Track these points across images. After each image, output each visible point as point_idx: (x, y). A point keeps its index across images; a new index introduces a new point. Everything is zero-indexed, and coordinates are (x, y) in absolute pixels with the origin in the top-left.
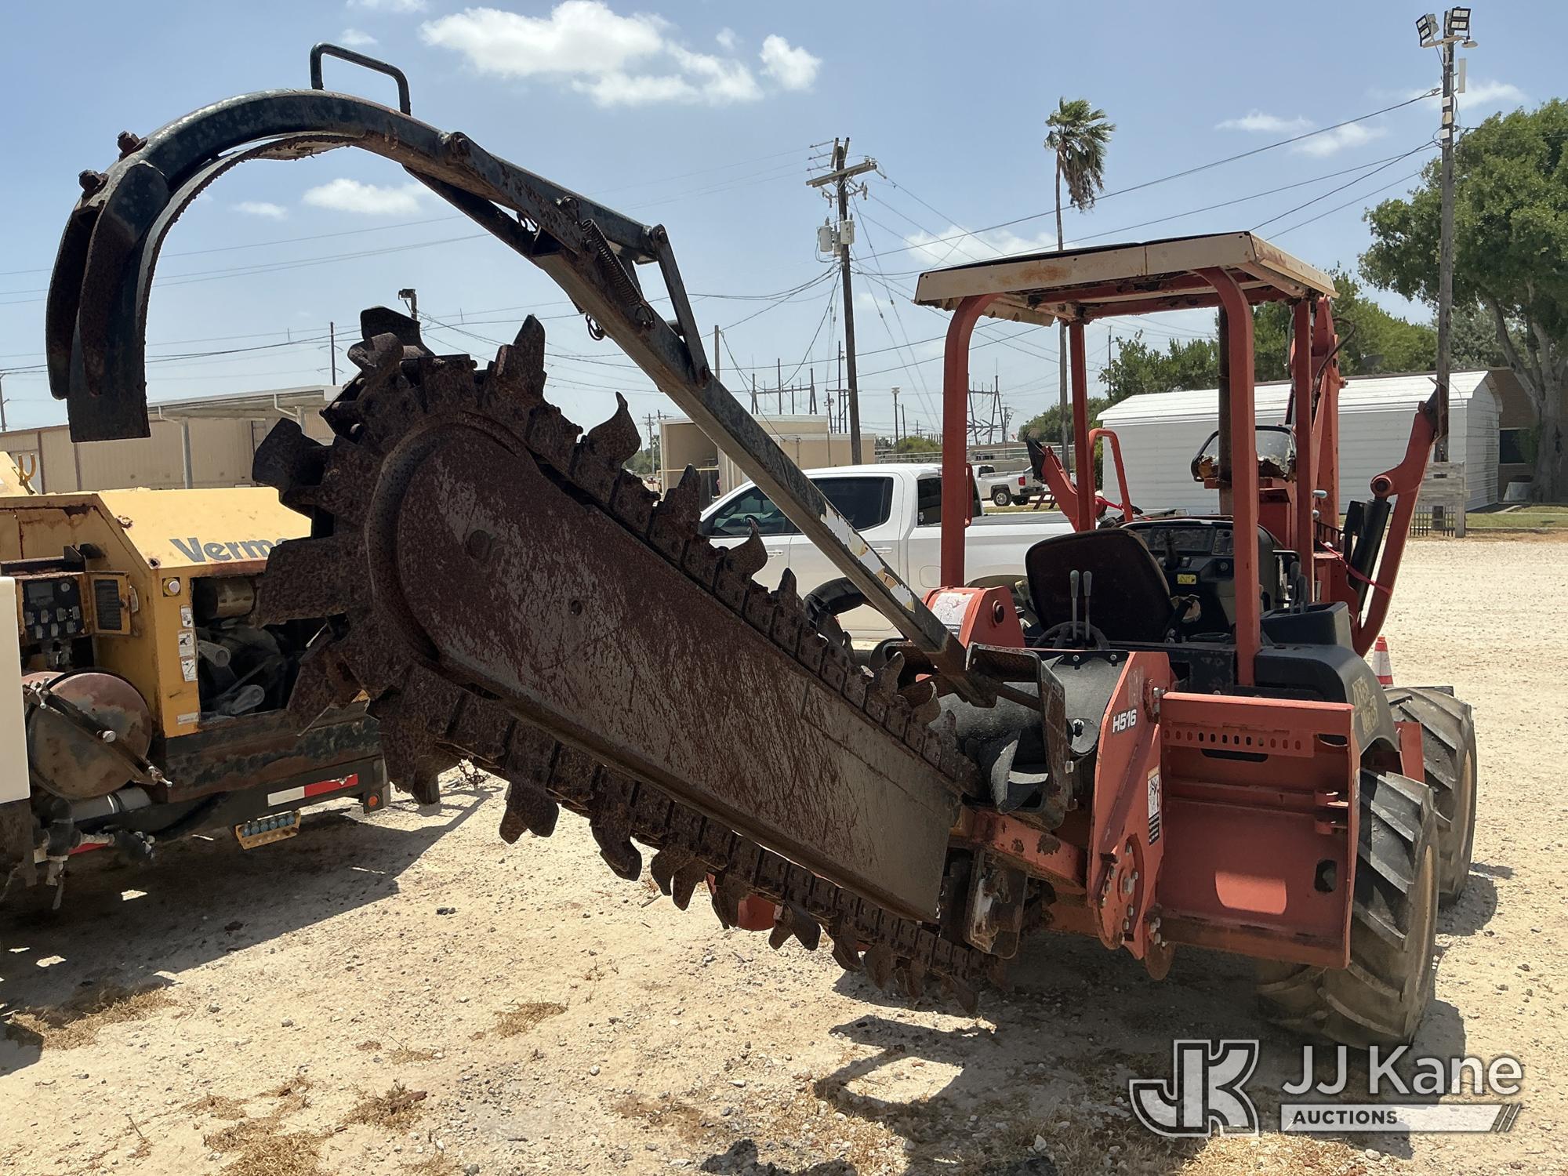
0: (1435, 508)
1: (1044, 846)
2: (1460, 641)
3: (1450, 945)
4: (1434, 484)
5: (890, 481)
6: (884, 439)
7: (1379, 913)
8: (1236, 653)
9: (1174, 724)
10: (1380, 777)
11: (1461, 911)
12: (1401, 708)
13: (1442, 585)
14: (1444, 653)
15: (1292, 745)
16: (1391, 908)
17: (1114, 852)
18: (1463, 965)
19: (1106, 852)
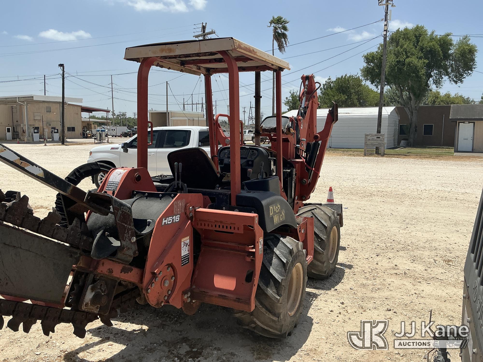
0: (376, 147)
1: (124, 270)
2: (369, 188)
3: (321, 294)
4: (376, 140)
5: (190, 131)
6: (225, 121)
7: (272, 290)
8: (230, 194)
9: (200, 220)
10: (281, 239)
11: (330, 281)
12: (312, 212)
13: (371, 170)
14: (362, 192)
15: (236, 228)
16: (276, 287)
17: (155, 271)
18: (322, 302)
19: (153, 271)
